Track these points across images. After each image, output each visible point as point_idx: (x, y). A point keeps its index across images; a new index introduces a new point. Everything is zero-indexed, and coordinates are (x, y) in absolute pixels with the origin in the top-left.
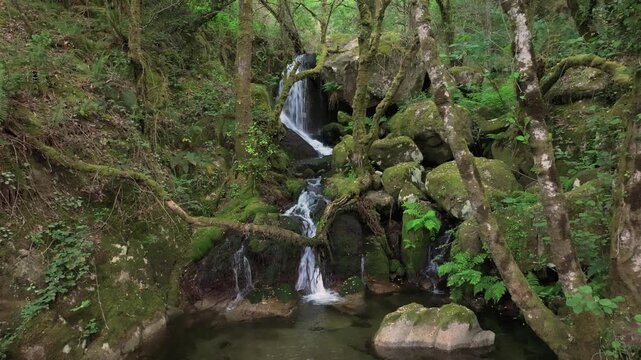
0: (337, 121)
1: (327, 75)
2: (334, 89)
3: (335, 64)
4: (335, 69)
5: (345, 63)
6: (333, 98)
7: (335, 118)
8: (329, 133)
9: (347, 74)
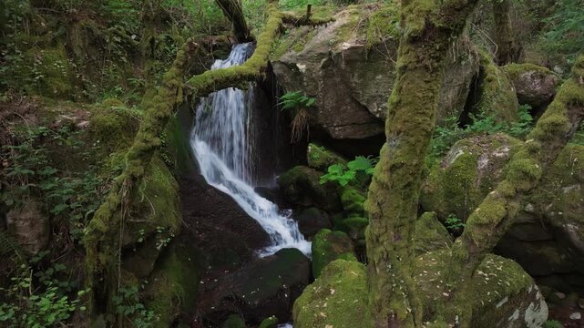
0: (305, 164)
1: (288, 79)
2: (302, 105)
3: (302, 58)
4: (302, 67)
5: (322, 55)
6: (298, 120)
7: (302, 158)
8: (292, 188)
9: (324, 77)
